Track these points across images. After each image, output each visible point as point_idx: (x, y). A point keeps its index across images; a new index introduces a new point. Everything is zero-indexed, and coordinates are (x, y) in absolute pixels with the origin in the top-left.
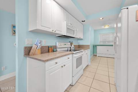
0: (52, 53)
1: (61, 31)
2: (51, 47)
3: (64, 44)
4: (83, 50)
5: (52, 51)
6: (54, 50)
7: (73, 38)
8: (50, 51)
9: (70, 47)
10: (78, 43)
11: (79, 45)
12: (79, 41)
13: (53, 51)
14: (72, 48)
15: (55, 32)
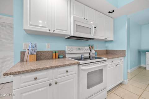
0: (57, 60)
1: (67, 31)
2: (56, 53)
3: (76, 49)
4: (106, 59)
5: (57, 57)
6: (61, 56)
7: (91, 40)
8: (54, 57)
9: (90, 53)
10: (106, 47)
11: (107, 50)
12: (107, 45)
13: (59, 57)
14: (91, 54)
15: (55, 32)
